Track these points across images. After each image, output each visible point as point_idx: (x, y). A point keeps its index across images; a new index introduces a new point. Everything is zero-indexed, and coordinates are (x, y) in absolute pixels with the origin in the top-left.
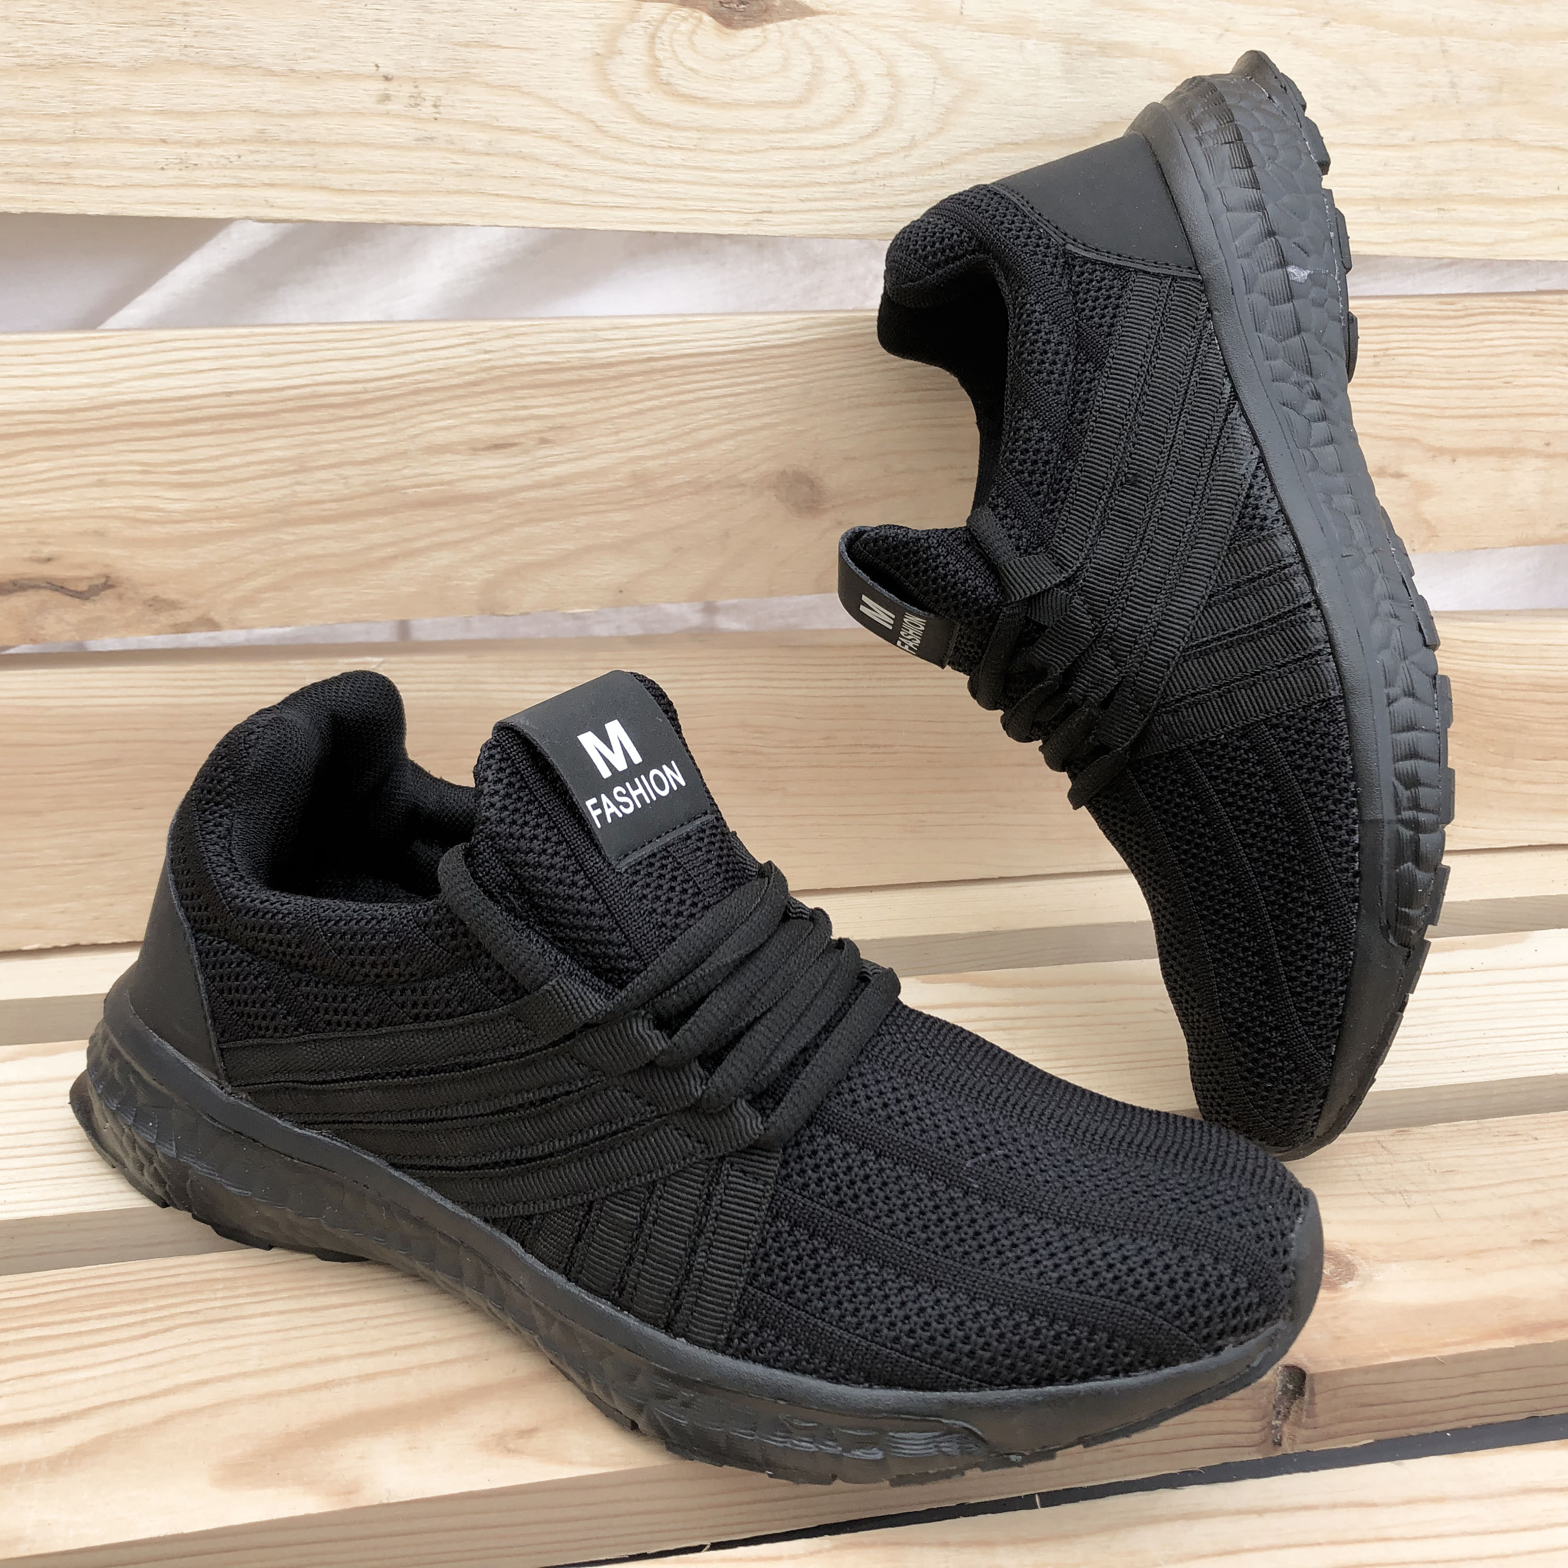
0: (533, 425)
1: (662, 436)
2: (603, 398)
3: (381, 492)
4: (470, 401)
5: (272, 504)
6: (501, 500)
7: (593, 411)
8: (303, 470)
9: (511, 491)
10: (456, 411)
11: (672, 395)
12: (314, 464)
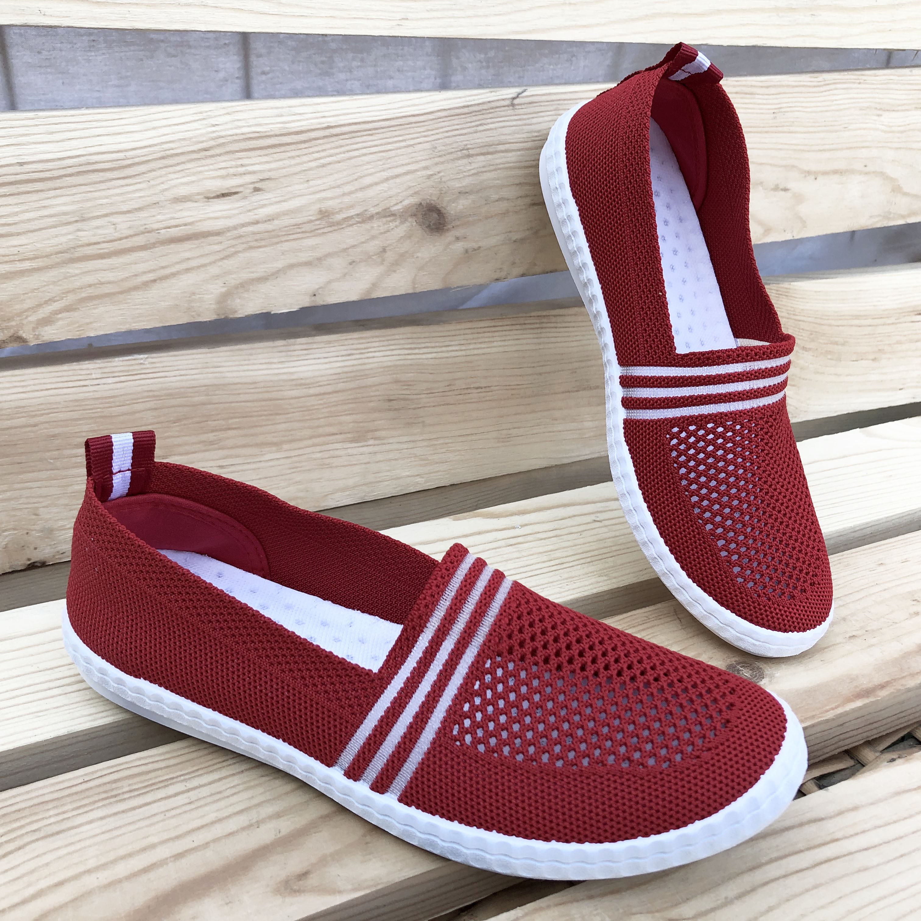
0: (248, 179)
1: (339, 182)
2: (298, 156)
3: (143, 233)
4: (204, 162)
5: (60, 246)
6: (229, 234)
7: (290, 166)
8: (84, 220)
9: (235, 228)
10: (194, 170)
11: (344, 153)
12: (91, 215)
